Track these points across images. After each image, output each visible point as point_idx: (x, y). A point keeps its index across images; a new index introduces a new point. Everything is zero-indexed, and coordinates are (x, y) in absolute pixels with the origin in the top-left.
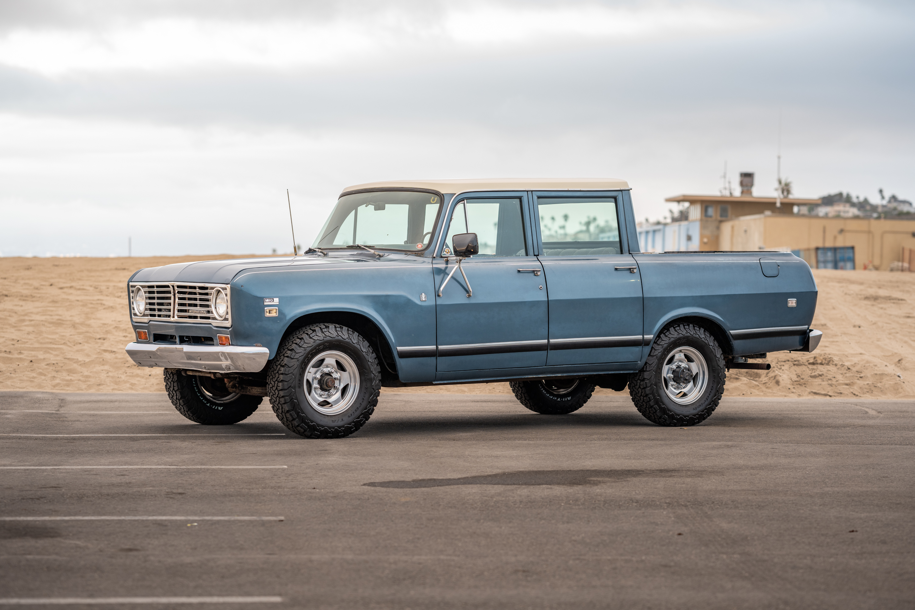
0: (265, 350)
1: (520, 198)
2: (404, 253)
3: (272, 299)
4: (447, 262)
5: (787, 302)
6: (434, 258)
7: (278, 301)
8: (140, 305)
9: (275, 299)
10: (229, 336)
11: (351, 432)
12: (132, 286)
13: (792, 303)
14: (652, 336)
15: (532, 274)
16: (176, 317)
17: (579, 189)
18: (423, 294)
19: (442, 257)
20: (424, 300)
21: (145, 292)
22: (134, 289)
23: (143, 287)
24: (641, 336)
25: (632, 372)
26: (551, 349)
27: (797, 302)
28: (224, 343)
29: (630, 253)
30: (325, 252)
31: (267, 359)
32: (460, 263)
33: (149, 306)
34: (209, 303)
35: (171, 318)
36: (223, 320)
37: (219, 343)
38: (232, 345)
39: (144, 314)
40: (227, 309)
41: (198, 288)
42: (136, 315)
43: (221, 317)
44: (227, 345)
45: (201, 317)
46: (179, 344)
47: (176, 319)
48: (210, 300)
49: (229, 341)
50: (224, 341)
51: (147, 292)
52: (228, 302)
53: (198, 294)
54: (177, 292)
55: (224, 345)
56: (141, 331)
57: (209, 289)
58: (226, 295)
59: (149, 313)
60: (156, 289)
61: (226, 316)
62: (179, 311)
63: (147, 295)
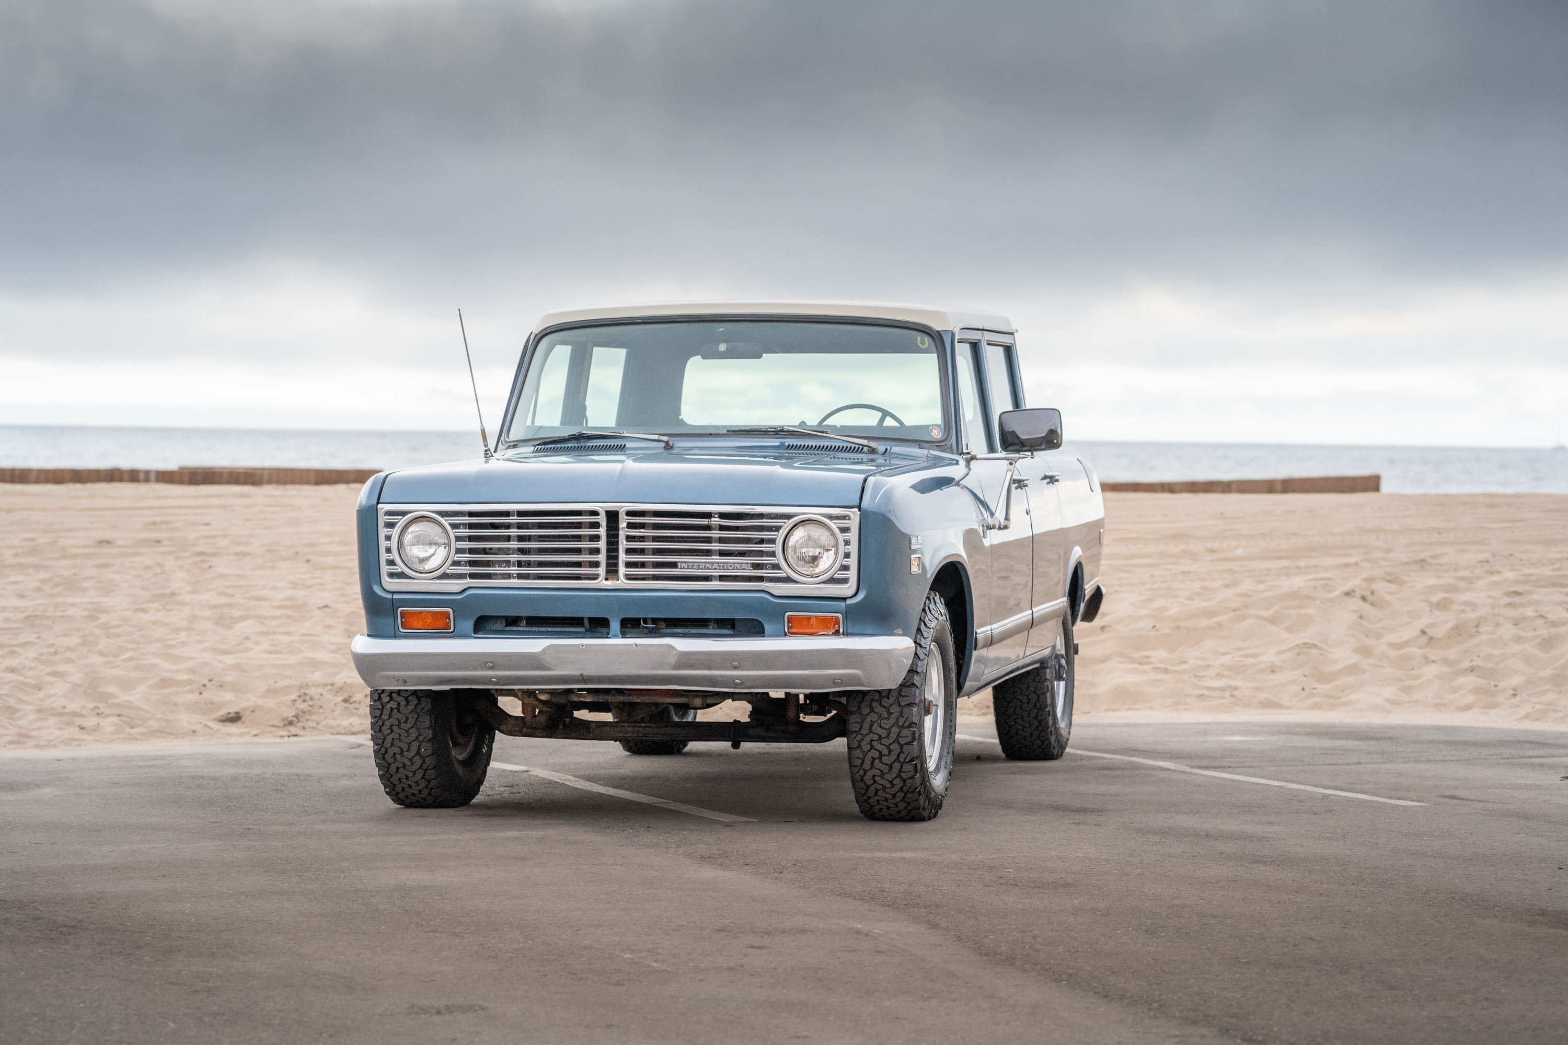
0: (910, 646)
1: (976, 345)
7: (921, 542)
8: (428, 555)
9: (919, 538)
10: (839, 615)
12: (386, 513)
14: (1067, 599)
16: (620, 579)
21: (456, 526)
22: (402, 520)
23: (443, 514)
26: (1032, 627)
28: (811, 630)
31: (907, 668)
33: (468, 555)
34: (764, 547)
35: (601, 581)
36: (824, 582)
37: (790, 631)
38: (846, 634)
39: (444, 573)
40: (845, 560)
41: (716, 516)
42: (402, 575)
43: (812, 577)
44: (828, 635)
45: (722, 578)
46: (624, 635)
47: (620, 581)
48: (773, 541)
49: (834, 626)
50: (811, 628)
51: (464, 524)
52: (849, 545)
53: (714, 529)
54: (625, 525)
55: (811, 634)
56: (421, 612)
57: (767, 519)
58: (844, 530)
59: (468, 572)
60: (513, 519)
61: (836, 575)
62: (629, 565)
63: (465, 532)
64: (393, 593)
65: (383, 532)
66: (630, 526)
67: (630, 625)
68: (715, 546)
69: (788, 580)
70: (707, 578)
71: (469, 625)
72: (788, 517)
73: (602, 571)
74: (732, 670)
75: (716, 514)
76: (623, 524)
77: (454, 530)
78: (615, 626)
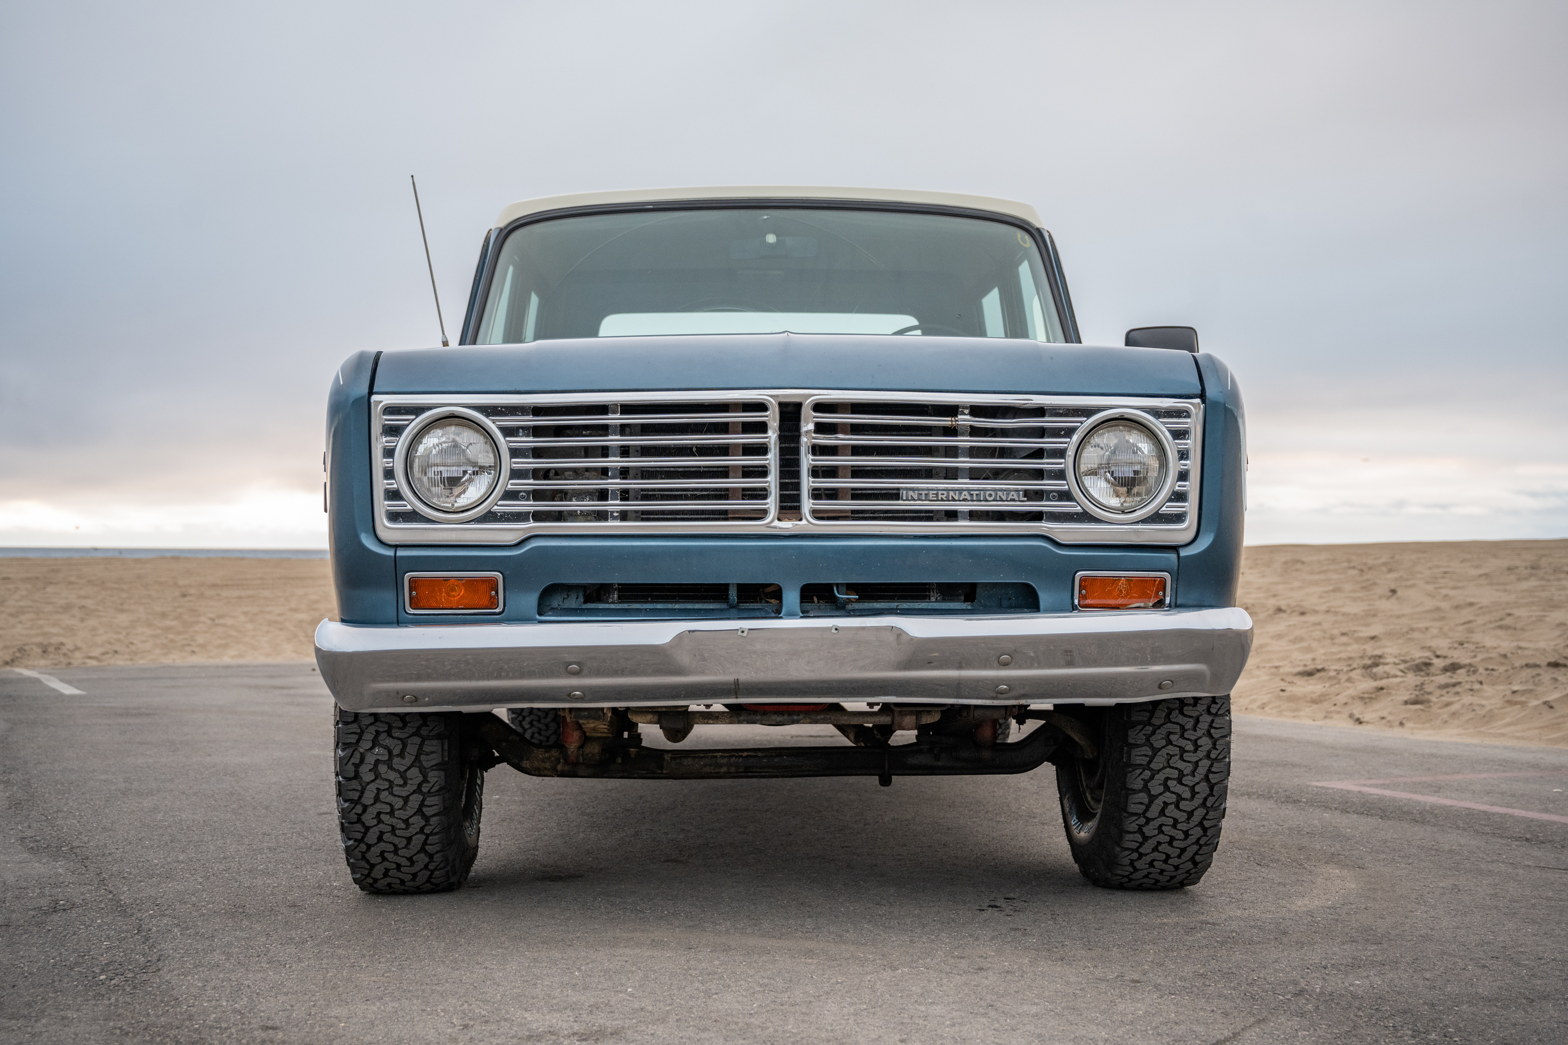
10: (1166, 575)
12: (391, 410)
16: (803, 517)
21: (511, 432)
23: (493, 410)
28: (1115, 601)
33: (531, 481)
34: (1046, 464)
35: (772, 521)
36: (1144, 521)
37: (1082, 602)
38: (1176, 606)
39: (490, 512)
40: (1179, 483)
41: (967, 411)
42: (413, 516)
43: (1123, 512)
44: (1144, 608)
45: (974, 515)
46: (805, 614)
47: (804, 522)
48: (1061, 453)
49: (1157, 593)
50: (1119, 596)
51: (524, 429)
52: (1187, 458)
53: (963, 434)
54: (811, 426)
55: (1118, 607)
56: (446, 579)
57: (1051, 416)
58: (1179, 434)
59: (532, 509)
60: (614, 419)
61: (1164, 508)
62: (817, 494)
63: (526, 441)
64: (396, 547)
65: (380, 442)
66: (821, 428)
67: (817, 599)
68: (964, 462)
69: (1085, 517)
70: (952, 516)
71: (531, 600)
72: (1085, 412)
73: (772, 503)
74: (997, 669)
75: (966, 408)
76: (807, 426)
77: (508, 439)
78: (791, 597)
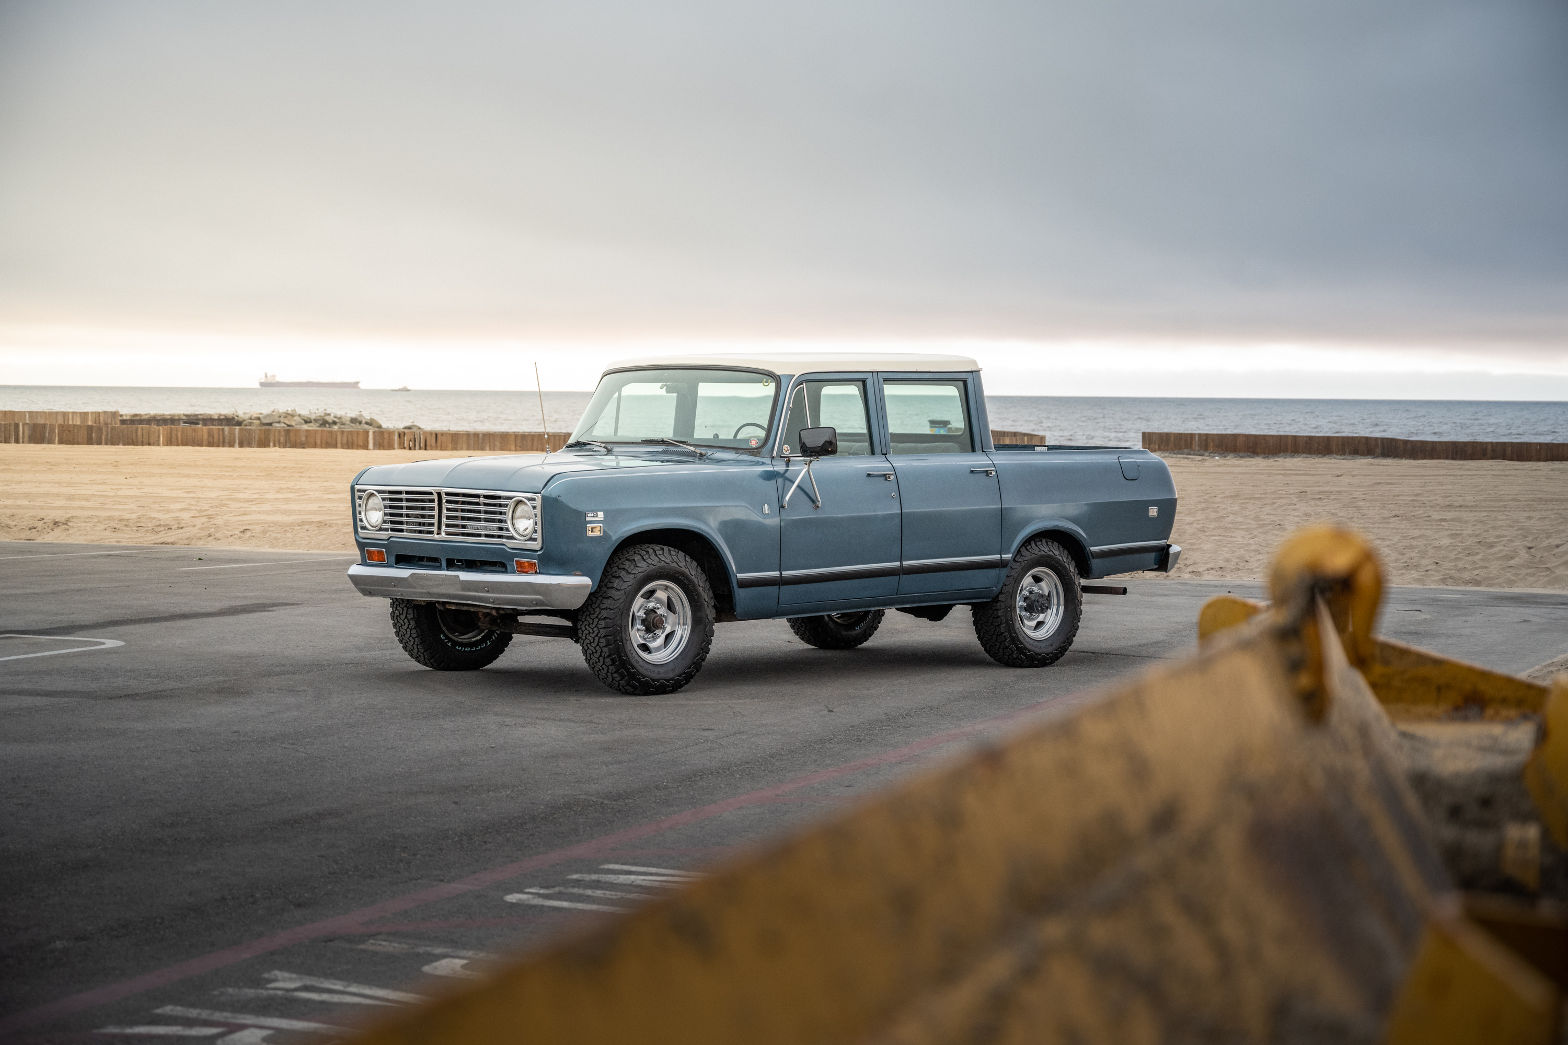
0: (586, 580)
1: (864, 382)
2: (734, 451)
3: (595, 512)
4: (788, 463)
5: (1147, 511)
6: (773, 457)
7: (603, 516)
8: (374, 516)
9: (599, 513)
10: (536, 561)
11: (681, 686)
12: (359, 491)
13: (1153, 512)
14: (1011, 555)
15: (883, 478)
16: (443, 534)
17: (928, 370)
18: (766, 505)
19: (781, 457)
20: (767, 512)
21: (384, 499)
22: (364, 495)
23: (380, 492)
24: (999, 556)
25: (985, 600)
26: (904, 574)
27: (1159, 512)
28: (526, 570)
29: (983, 451)
30: (609, 447)
31: (588, 592)
32: (809, 465)
33: (390, 517)
34: (503, 517)
35: (435, 535)
36: (528, 540)
37: (518, 570)
38: (540, 573)
39: (381, 528)
40: (536, 526)
41: (482, 497)
42: (365, 528)
43: (523, 536)
44: (533, 573)
45: (487, 536)
46: (447, 570)
47: (441, 536)
48: (505, 513)
49: (534, 568)
50: (525, 568)
51: (387, 498)
52: (537, 517)
53: (482, 505)
55: (526, 572)
56: (374, 551)
57: (505, 499)
58: (535, 507)
59: (391, 527)
60: (404, 496)
61: (533, 536)
62: (448, 526)
63: (388, 503)
64: (365, 538)
65: (358, 501)
66: (448, 502)
67: (451, 564)
68: (482, 516)
69: (512, 538)
70: (479, 535)
71: (393, 559)
72: (510, 498)
73: (435, 529)
74: (487, 593)
75: (482, 495)
76: (444, 501)
77: (383, 502)
